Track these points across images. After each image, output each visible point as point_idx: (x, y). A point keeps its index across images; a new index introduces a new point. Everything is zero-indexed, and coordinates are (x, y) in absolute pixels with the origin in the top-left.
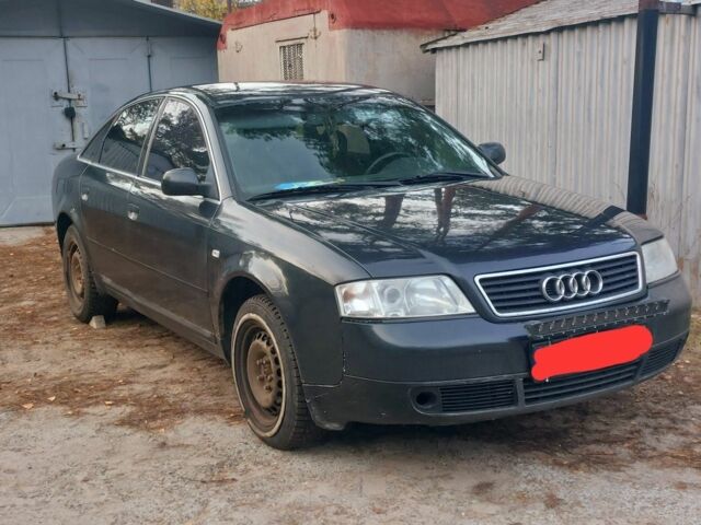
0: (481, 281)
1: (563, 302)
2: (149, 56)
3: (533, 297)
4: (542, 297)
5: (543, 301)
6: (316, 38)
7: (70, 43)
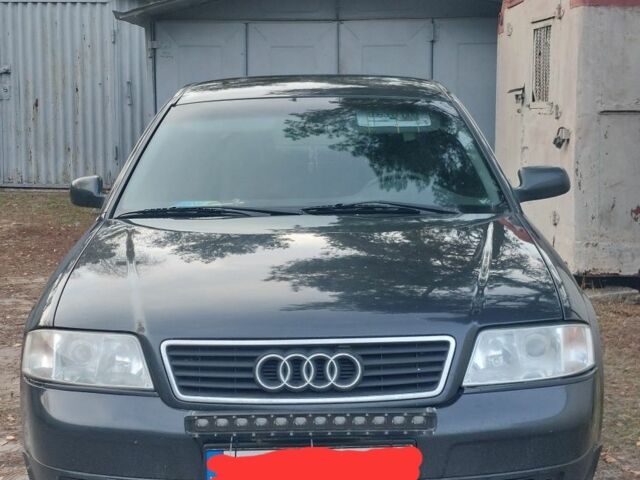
0: (170, 348)
1: (285, 392)
2: (433, 42)
3: (240, 380)
4: (253, 380)
5: (254, 387)
6: (560, 18)
7: (342, 27)
